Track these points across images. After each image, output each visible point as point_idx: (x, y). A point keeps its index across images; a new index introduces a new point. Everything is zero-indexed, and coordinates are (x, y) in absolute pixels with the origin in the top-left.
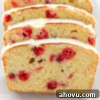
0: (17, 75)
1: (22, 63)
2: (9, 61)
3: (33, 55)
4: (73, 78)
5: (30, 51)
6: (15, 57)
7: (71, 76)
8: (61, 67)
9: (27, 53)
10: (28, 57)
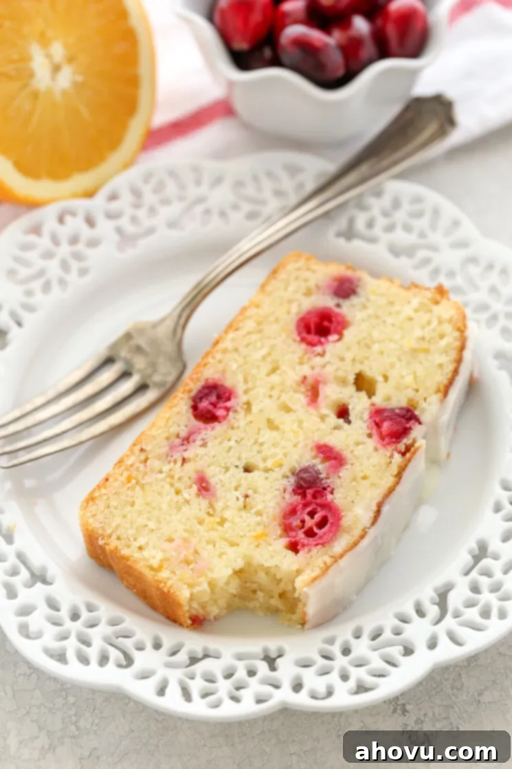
0: (338, 305)
1: (376, 347)
2: (415, 302)
3: (388, 399)
4: (191, 493)
5: (410, 393)
6: (418, 333)
7: (203, 486)
8: (267, 470)
9: (409, 380)
10: (386, 378)
